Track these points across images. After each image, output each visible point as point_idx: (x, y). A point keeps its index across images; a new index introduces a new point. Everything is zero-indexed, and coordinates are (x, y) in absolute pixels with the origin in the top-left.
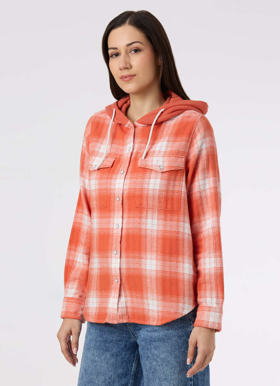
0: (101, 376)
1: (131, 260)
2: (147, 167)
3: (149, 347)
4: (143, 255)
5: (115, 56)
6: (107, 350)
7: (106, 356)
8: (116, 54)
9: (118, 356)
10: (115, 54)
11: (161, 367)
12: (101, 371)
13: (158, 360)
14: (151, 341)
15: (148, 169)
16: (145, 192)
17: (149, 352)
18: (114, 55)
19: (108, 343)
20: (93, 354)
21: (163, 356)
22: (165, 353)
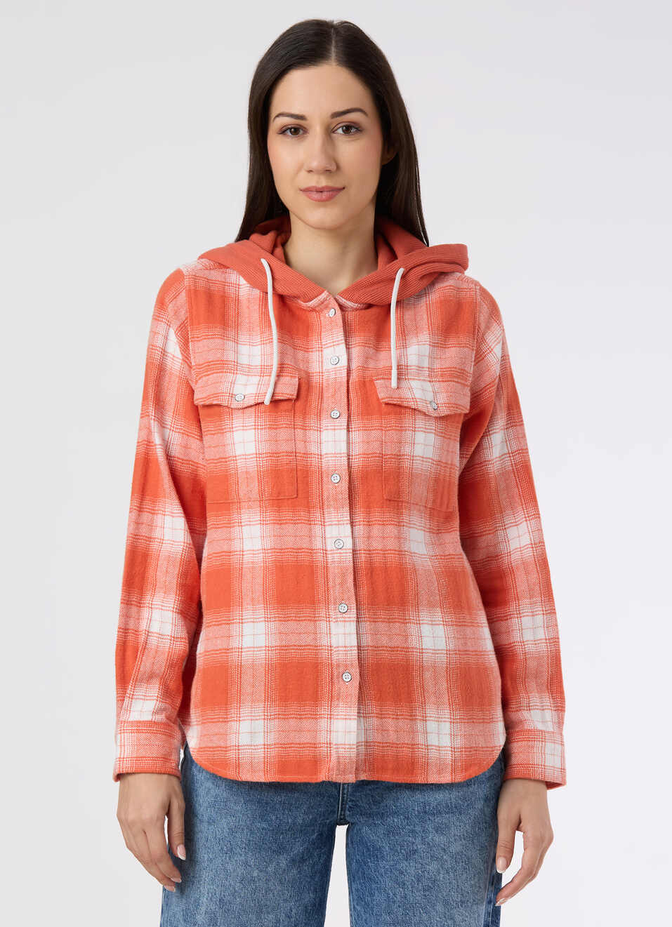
0: (268, 913)
1: (382, 626)
2: (405, 404)
3: (418, 829)
4: (411, 614)
5: (291, 132)
6: (281, 850)
7: (278, 864)
8: (295, 128)
9: (303, 860)
10: (291, 129)
11: (451, 874)
12: (268, 903)
13: (445, 857)
14: (425, 812)
15: (406, 407)
16: (406, 464)
17: (419, 840)
18: (288, 131)
19: (282, 833)
20: (246, 864)
21: (456, 848)
22: (461, 840)
